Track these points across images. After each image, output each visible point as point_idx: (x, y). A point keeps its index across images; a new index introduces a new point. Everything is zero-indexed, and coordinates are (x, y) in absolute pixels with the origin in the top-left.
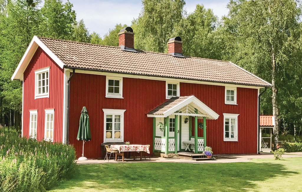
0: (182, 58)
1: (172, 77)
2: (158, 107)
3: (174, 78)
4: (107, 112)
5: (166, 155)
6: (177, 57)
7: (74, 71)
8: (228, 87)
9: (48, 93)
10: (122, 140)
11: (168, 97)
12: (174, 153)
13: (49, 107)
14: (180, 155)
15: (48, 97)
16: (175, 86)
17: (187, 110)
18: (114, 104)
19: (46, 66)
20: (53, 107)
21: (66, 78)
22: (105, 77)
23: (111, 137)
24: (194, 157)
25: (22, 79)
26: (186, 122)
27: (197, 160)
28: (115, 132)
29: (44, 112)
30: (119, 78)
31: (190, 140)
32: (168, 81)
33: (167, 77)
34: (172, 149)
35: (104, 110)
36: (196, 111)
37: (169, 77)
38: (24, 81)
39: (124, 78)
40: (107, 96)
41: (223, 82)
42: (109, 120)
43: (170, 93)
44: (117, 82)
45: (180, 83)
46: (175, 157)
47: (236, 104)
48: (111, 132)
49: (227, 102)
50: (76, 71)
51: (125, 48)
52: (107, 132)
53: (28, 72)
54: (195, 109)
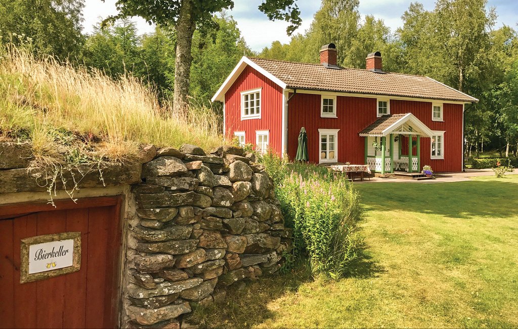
0: (383, 73)
1: (383, 94)
2: (370, 126)
3: (385, 95)
4: (322, 132)
5: (382, 175)
6: (377, 73)
7: (295, 91)
8: (435, 103)
9: (260, 114)
10: (336, 160)
11: (379, 115)
12: (390, 173)
13: (261, 128)
14: (396, 175)
15: (260, 118)
16: (385, 103)
17: (402, 128)
18: (329, 124)
19: (257, 86)
20: (267, 128)
21: (284, 99)
22: (320, 96)
23: (326, 157)
24: (414, 176)
25: (223, 100)
26: (395, 140)
27: (418, 179)
28: (330, 152)
29: (255, 134)
30: (333, 96)
31: (400, 158)
32: (380, 99)
33: (379, 94)
34: (388, 169)
35: (319, 130)
36: (411, 129)
37: (381, 94)
38: (226, 103)
39: (337, 97)
40: (322, 116)
41: (431, 98)
42: (324, 140)
43: (380, 110)
44: (331, 101)
45: (391, 100)
46: (391, 176)
47: (442, 121)
48: (326, 152)
49: (433, 119)
50: (298, 91)
51: (328, 66)
52: (322, 152)
53: (230, 92)
54: (410, 127)
